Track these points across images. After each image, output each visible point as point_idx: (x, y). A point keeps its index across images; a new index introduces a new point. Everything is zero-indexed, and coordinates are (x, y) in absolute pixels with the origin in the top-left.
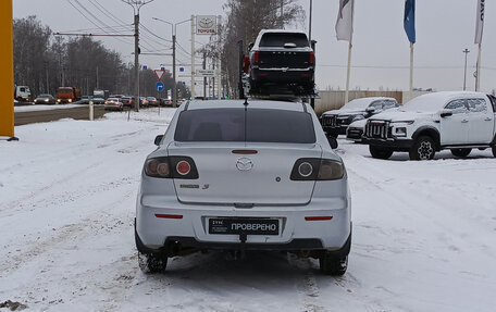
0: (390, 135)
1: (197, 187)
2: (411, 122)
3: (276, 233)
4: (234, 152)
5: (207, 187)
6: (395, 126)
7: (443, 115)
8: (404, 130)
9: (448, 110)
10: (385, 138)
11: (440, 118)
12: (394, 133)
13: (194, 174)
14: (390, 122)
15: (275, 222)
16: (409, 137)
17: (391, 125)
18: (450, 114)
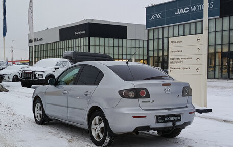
0: (35, 77)
1: (149, 102)
2: (44, 72)
3: (180, 120)
4: (163, 85)
5: (153, 101)
6: (38, 73)
7: (55, 69)
8: (42, 75)
9: (57, 67)
10: (32, 79)
11: (54, 70)
12: (37, 76)
13: (148, 96)
14: (35, 71)
15: (179, 115)
16: (44, 78)
17: (36, 73)
18: (58, 68)
